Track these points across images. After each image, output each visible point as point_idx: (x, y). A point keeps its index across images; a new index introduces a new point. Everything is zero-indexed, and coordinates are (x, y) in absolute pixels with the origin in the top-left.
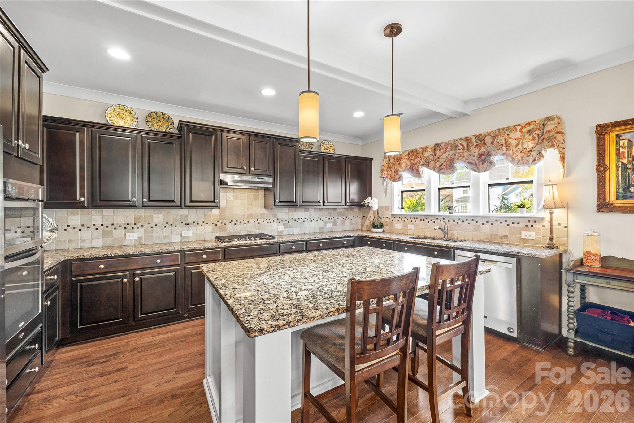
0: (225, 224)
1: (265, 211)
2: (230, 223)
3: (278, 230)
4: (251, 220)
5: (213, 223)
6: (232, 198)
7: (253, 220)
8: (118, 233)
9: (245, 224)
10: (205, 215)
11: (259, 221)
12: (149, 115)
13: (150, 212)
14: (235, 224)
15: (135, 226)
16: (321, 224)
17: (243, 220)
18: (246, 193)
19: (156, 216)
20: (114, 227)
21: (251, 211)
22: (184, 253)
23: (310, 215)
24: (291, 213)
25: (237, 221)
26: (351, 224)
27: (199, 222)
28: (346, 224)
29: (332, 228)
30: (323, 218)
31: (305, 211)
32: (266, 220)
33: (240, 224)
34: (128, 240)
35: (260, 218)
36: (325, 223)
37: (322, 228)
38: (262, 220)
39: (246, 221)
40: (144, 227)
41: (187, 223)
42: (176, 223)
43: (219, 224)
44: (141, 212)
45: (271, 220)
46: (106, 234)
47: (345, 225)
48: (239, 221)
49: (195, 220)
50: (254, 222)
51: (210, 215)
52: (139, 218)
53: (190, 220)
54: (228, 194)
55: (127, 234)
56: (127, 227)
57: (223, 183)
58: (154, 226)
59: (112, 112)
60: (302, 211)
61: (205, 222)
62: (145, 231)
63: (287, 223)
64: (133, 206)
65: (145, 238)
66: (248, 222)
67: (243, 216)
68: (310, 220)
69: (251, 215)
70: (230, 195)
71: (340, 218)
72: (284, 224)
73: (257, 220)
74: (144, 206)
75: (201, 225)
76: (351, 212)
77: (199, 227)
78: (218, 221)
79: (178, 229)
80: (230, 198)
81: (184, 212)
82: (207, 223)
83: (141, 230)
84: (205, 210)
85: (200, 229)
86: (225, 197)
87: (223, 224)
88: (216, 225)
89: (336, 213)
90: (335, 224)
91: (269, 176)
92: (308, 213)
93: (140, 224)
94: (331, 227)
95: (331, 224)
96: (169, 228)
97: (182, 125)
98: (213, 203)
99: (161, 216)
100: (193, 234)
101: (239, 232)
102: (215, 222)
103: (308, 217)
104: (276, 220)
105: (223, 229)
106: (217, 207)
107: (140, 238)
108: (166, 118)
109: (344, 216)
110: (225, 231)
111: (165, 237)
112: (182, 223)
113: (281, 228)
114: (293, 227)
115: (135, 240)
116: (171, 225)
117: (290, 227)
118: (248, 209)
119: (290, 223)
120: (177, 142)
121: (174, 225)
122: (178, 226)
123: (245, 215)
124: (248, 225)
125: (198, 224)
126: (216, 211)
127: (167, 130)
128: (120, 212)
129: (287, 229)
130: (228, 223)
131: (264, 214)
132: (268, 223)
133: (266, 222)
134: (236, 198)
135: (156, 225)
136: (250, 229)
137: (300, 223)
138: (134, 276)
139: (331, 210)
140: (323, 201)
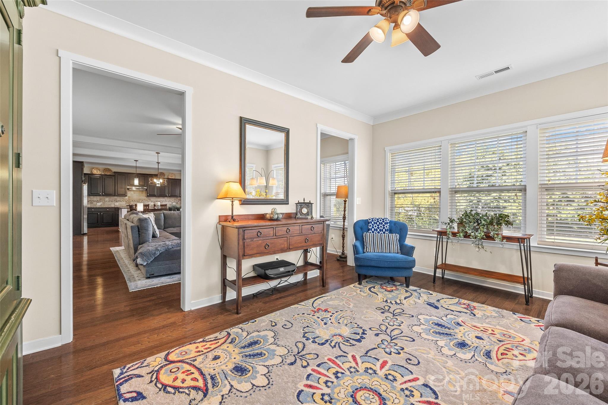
1: (146, 198)
6: (132, 194)
8: (95, 203)
12: (105, 170)
13: (105, 197)
14: (134, 202)
19: (106, 198)
21: (140, 198)
22: (115, 208)
36: (172, 203)
43: (128, 202)
44: (102, 197)
51: (125, 199)
53: (118, 200)
56: (97, 202)
57: (128, 189)
58: (106, 201)
62: (103, 203)
64: (100, 195)
69: (140, 199)
70: (132, 192)
73: (143, 201)
74: (103, 195)
75: (122, 201)
77: (120, 202)
81: (116, 197)
82: (124, 201)
83: (102, 202)
84: (123, 197)
85: (121, 203)
86: (129, 194)
89: (177, 199)
90: (177, 203)
91: (146, 187)
93: (102, 200)
96: (110, 203)
97: (115, 172)
98: (125, 195)
99: (108, 199)
100: (119, 204)
103: (165, 200)
104: (150, 201)
106: (126, 196)
107: (101, 205)
108: (109, 170)
110: (130, 204)
111: (109, 205)
112: (115, 201)
116: (111, 201)
120: (113, 177)
122: (113, 201)
126: (126, 197)
127: (110, 174)
128: (95, 197)
132: (147, 202)
134: (135, 193)
138: (101, 213)
139: (176, 198)
140: (169, 195)
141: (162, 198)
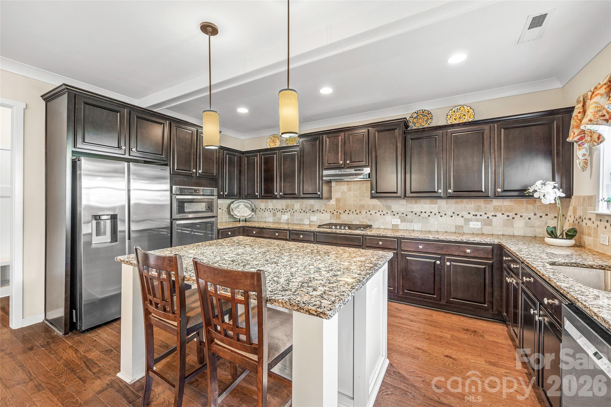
0: (340, 213)
2: (344, 212)
3: (393, 223)
4: (363, 211)
5: (330, 212)
6: (346, 190)
7: (365, 211)
8: (278, 215)
9: (357, 214)
10: (325, 205)
11: (371, 213)
14: (348, 214)
15: (286, 211)
16: (460, 221)
17: (356, 211)
18: (358, 185)
20: (277, 210)
21: (363, 203)
23: (439, 208)
24: (410, 205)
25: (350, 211)
26: (526, 225)
27: (321, 211)
28: (515, 225)
29: (481, 228)
30: (465, 214)
31: (431, 203)
32: (379, 211)
33: (353, 214)
34: (283, 219)
35: (372, 209)
36: (467, 221)
37: (462, 227)
38: (375, 211)
39: (358, 212)
40: (290, 212)
41: (313, 210)
42: (307, 210)
43: (335, 213)
45: (384, 212)
46: (274, 215)
47: (513, 226)
48: (352, 211)
49: (319, 209)
50: (366, 212)
51: (328, 205)
52: (288, 206)
53: (315, 209)
54: (342, 187)
55: (282, 215)
56: (282, 211)
58: (295, 212)
59: (270, 140)
60: (425, 204)
61: (325, 211)
62: (291, 214)
63: (404, 218)
65: (291, 219)
66: (360, 212)
67: (355, 206)
68: (438, 215)
69: (362, 206)
71: (499, 215)
72: (400, 217)
73: (369, 211)
74: (281, 197)
75: (323, 213)
76: (530, 206)
78: (334, 210)
79: (308, 214)
80: (344, 190)
82: (326, 212)
83: (289, 213)
87: (338, 213)
88: (333, 213)
90: (488, 222)
91: (367, 168)
92: (436, 206)
93: (288, 210)
94: (480, 226)
95: (479, 223)
96: (303, 214)
98: (317, 195)
100: (317, 219)
101: (351, 221)
102: (333, 211)
103: (435, 211)
104: (389, 212)
105: (338, 217)
107: (288, 219)
109: (510, 212)
110: (340, 219)
111: (300, 220)
112: (310, 210)
113: (396, 221)
114: (412, 222)
115: (286, 220)
116: (304, 211)
117: (408, 221)
118: (360, 200)
119: (409, 217)
121: (305, 212)
122: (308, 212)
123: (357, 205)
124: (360, 216)
125: (320, 212)
126: (333, 202)
129: (404, 224)
130: (342, 212)
131: (377, 205)
132: (381, 215)
133: (378, 214)
134: (349, 190)
135: (296, 211)
136: (361, 220)
137: (422, 217)
139: (481, 202)
140: (445, 191)
141: (428, 201)
